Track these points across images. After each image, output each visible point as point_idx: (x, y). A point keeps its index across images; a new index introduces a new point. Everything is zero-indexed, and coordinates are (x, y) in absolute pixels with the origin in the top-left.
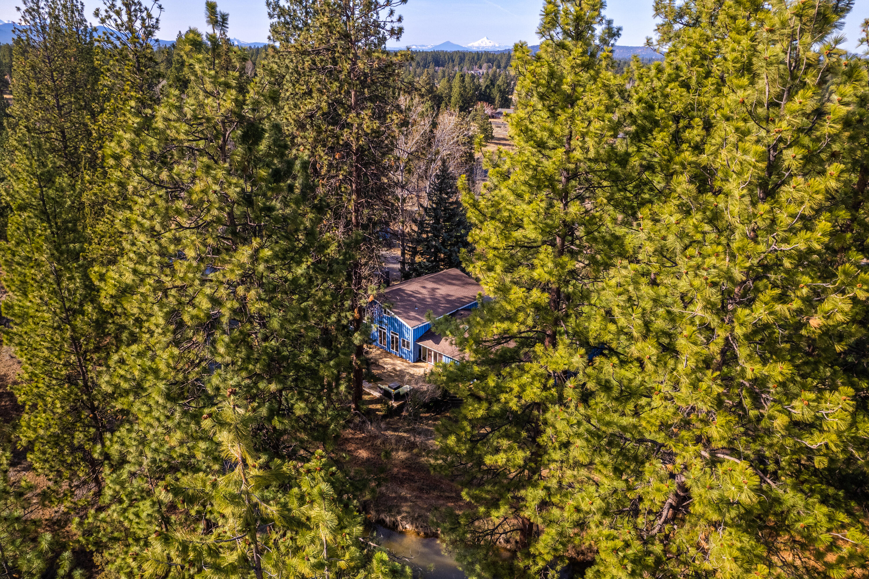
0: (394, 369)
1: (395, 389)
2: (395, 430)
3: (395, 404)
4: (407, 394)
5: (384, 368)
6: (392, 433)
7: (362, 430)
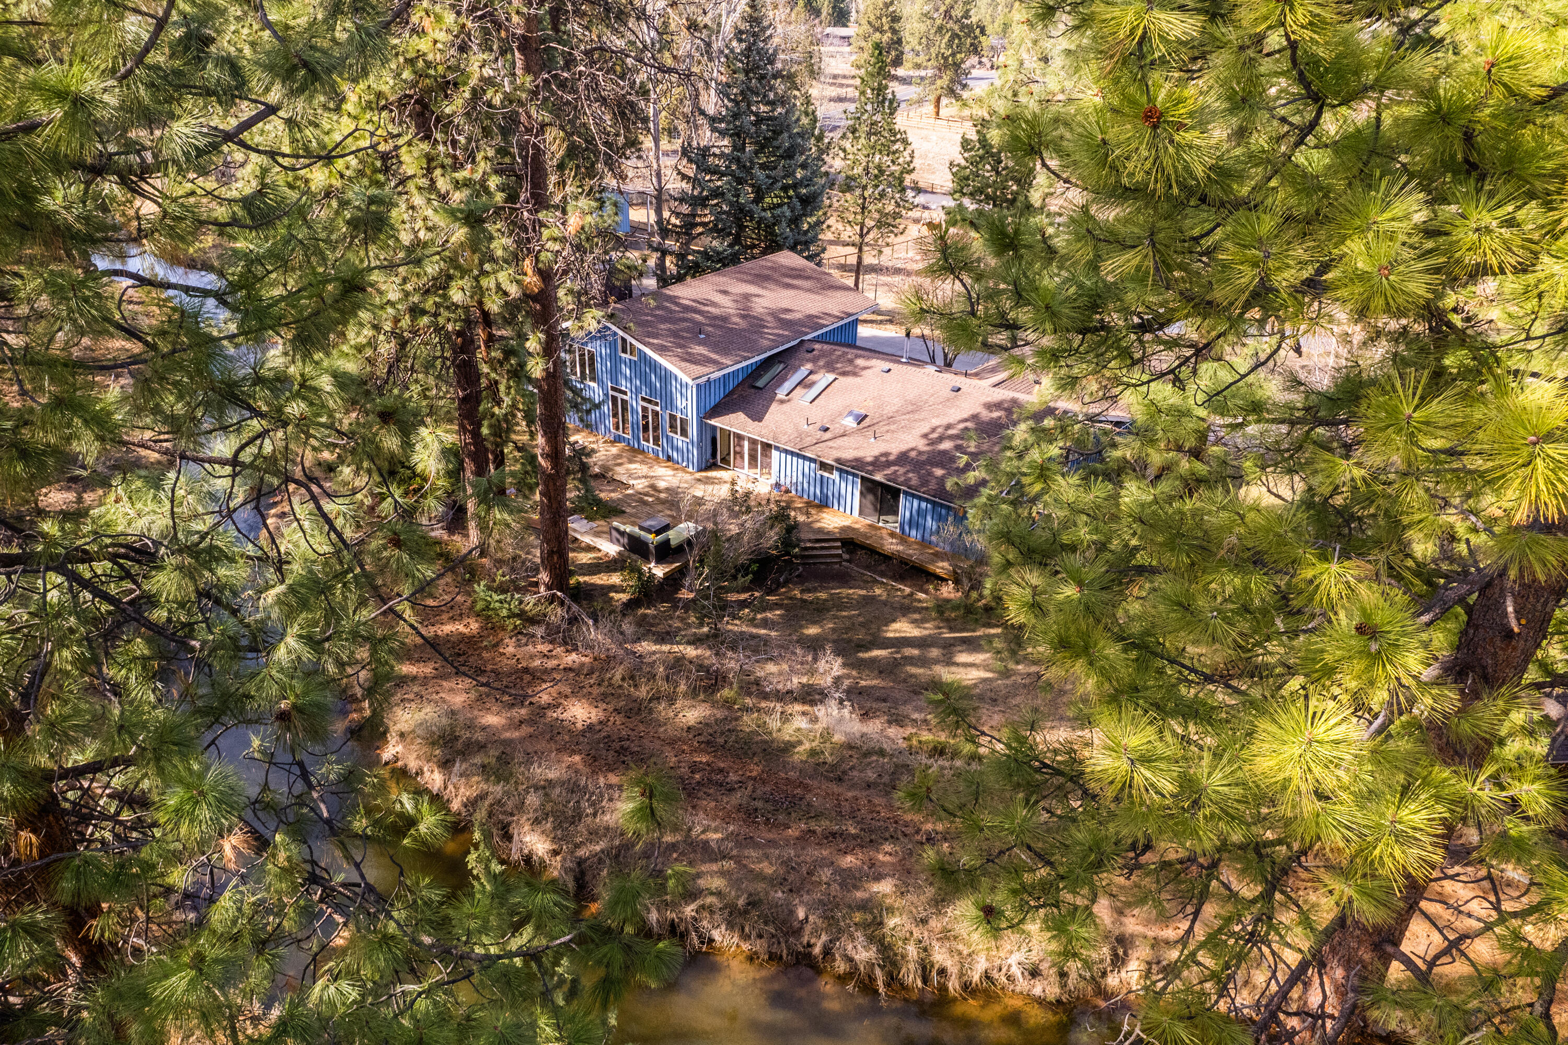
0: (653, 487)
1: (658, 533)
2: (663, 638)
3: (659, 571)
4: (689, 542)
5: (627, 486)
6: (655, 648)
7: (570, 644)
